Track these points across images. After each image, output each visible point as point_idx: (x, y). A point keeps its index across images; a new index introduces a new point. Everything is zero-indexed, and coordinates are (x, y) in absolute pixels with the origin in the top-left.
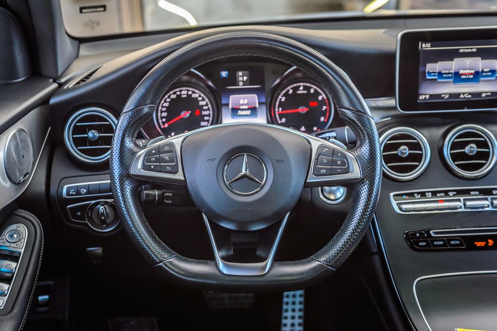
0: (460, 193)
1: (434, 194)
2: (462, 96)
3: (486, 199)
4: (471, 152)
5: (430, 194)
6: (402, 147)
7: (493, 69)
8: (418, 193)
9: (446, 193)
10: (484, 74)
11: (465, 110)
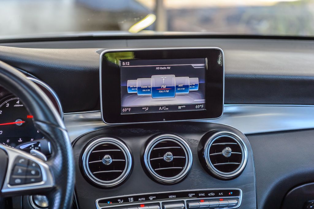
0: (159, 197)
1: (136, 199)
2: (160, 108)
3: (183, 202)
4: (169, 159)
5: (132, 199)
6: (106, 156)
7: (186, 84)
8: (121, 199)
9: (147, 197)
10: (179, 89)
11: (164, 121)
